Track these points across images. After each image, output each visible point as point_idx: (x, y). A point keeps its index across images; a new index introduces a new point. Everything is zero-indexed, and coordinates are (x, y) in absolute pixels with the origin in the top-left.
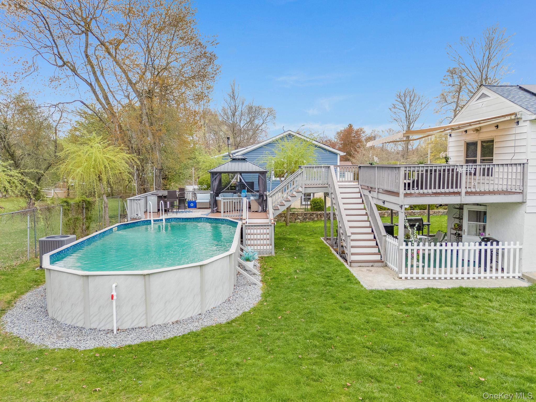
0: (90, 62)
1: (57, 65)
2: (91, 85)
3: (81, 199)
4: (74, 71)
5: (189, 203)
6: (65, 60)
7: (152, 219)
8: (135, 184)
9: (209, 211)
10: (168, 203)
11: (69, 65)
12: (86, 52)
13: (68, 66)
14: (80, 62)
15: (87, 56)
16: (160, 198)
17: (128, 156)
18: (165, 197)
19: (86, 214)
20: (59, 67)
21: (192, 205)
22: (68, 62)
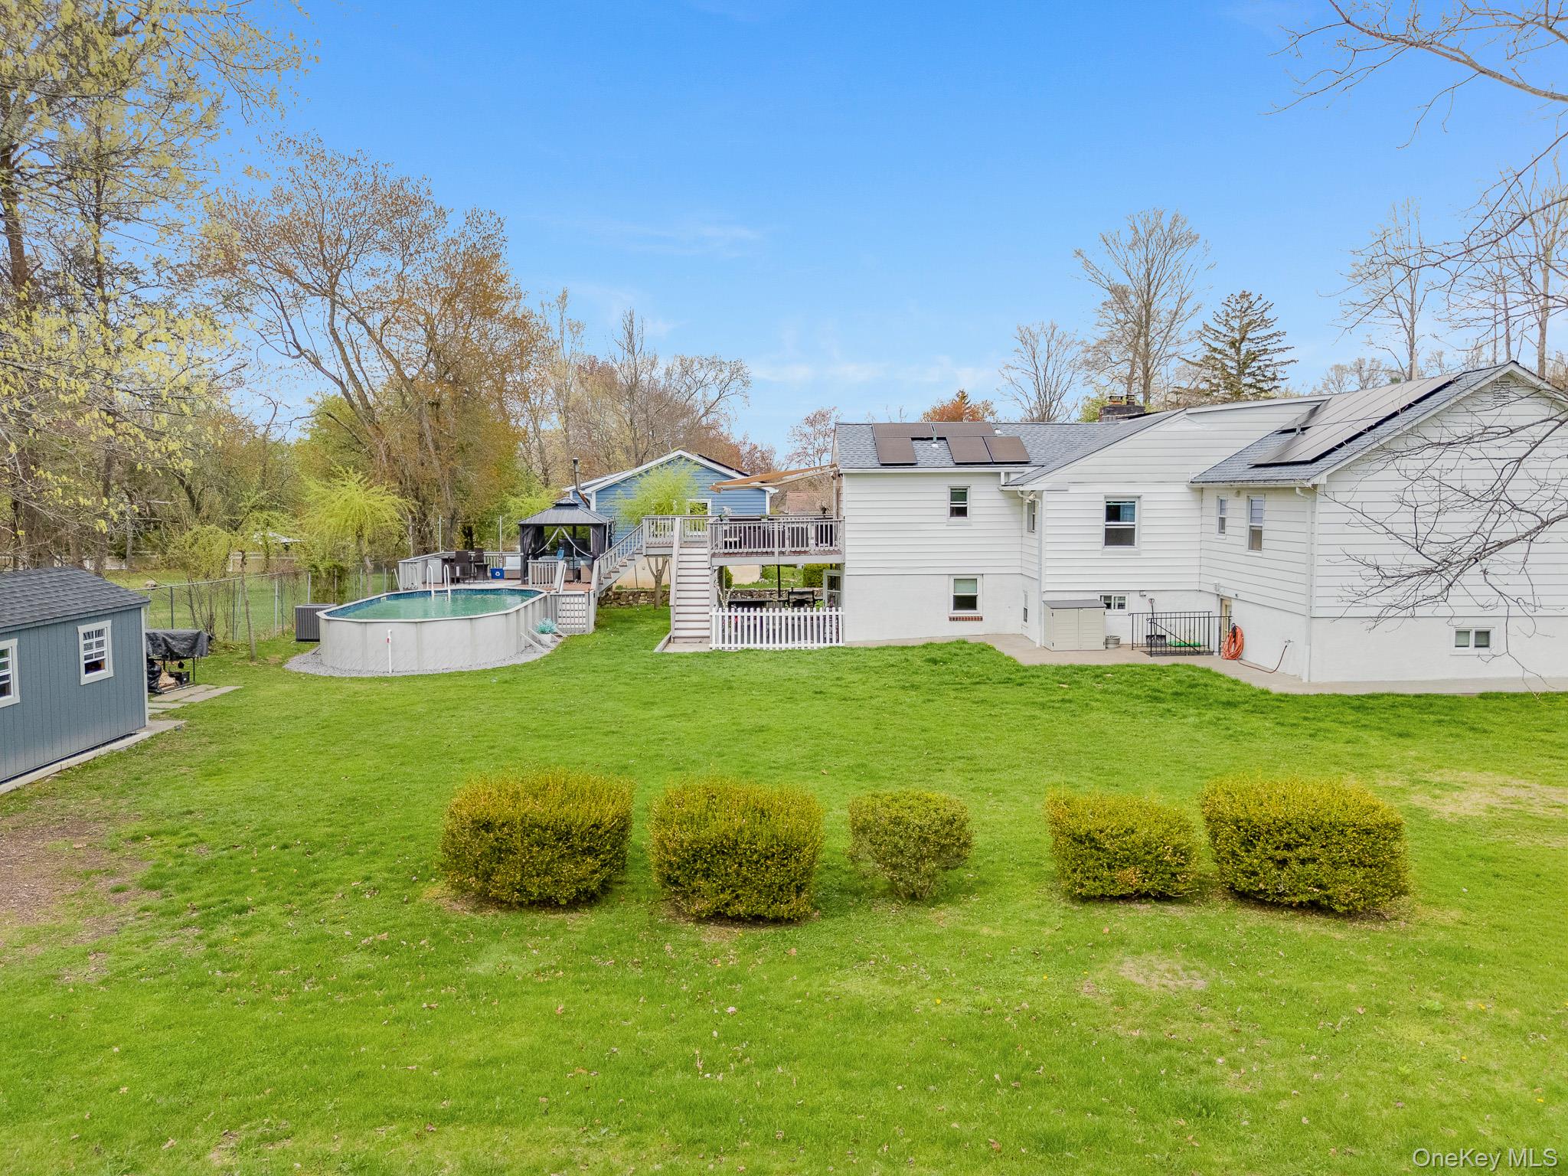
0: (336, 338)
1: (289, 355)
2: (341, 384)
3: (331, 564)
4: (316, 363)
5: (493, 571)
6: (303, 347)
7: (432, 590)
8: (409, 541)
9: (520, 582)
10: (458, 568)
11: (309, 355)
12: (331, 324)
13: (306, 356)
14: (323, 346)
15: (333, 332)
16: (445, 561)
17: (401, 500)
18: (452, 560)
19: (339, 585)
20: (294, 357)
21: (498, 574)
22: (308, 351)
